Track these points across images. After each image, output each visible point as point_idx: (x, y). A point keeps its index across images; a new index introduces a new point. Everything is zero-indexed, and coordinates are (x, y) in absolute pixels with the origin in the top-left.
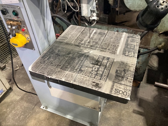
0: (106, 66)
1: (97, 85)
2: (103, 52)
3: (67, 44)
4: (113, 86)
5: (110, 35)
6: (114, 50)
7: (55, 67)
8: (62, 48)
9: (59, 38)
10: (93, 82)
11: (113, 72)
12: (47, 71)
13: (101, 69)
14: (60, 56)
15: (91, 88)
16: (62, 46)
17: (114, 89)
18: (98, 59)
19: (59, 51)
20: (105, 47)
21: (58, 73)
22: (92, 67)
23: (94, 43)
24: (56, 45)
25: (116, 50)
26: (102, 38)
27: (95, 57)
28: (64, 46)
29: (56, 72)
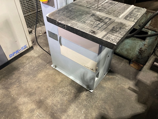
0: (106, 23)
1: (94, 32)
2: (108, 15)
3: (80, 5)
4: (106, 35)
5: (119, 5)
6: (118, 15)
7: (66, 17)
8: (75, 7)
9: (75, 1)
10: (91, 30)
11: (111, 27)
12: (59, 18)
13: (101, 24)
14: (72, 11)
15: (88, 33)
16: (76, 6)
17: (106, 37)
18: (102, 18)
19: (72, 9)
20: (111, 12)
21: (66, 21)
22: (95, 22)
23: (103, 8)
24: (72, 5)
25: (120, 15)
26: (111, 6)
27: (99, 16)
28: (77, 7)
29: (66, 20)
